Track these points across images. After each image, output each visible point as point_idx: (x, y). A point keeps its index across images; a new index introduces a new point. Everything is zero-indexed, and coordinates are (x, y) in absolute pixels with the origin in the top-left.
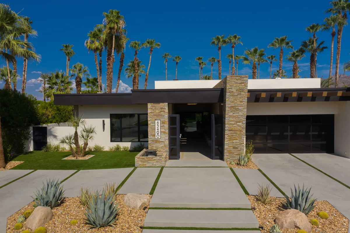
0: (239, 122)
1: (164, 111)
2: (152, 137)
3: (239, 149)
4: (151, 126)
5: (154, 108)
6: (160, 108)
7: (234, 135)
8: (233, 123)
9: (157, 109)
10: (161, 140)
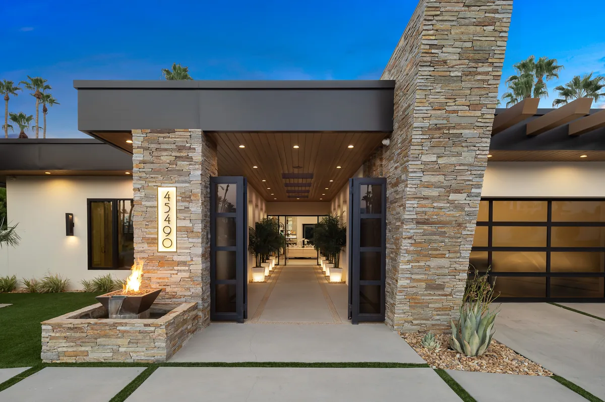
0: (458, 191)
1: (189, 158)
2: (146, 246)
3: (448, 290)
4: (145, 209)
5: (153, 146)
6: (173, 146)
7: (435, 241)
8: (434, 193)
9: (166, 150)
10: (176, 258)
